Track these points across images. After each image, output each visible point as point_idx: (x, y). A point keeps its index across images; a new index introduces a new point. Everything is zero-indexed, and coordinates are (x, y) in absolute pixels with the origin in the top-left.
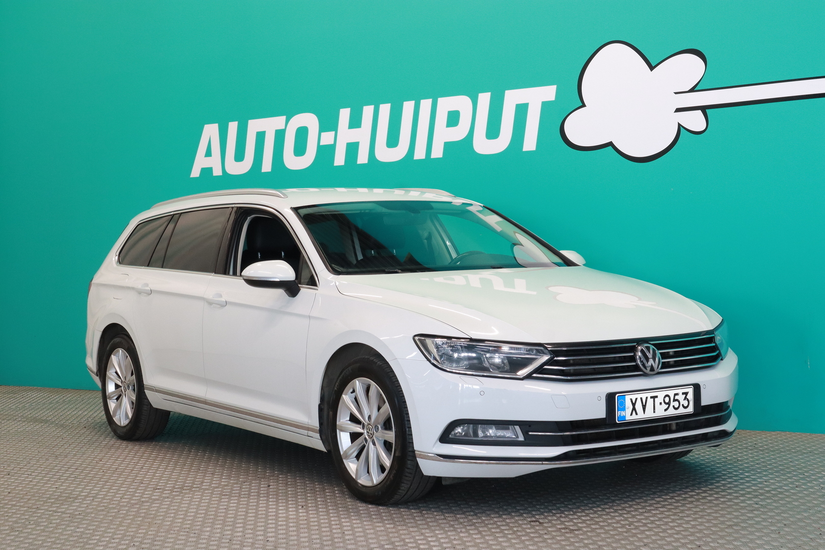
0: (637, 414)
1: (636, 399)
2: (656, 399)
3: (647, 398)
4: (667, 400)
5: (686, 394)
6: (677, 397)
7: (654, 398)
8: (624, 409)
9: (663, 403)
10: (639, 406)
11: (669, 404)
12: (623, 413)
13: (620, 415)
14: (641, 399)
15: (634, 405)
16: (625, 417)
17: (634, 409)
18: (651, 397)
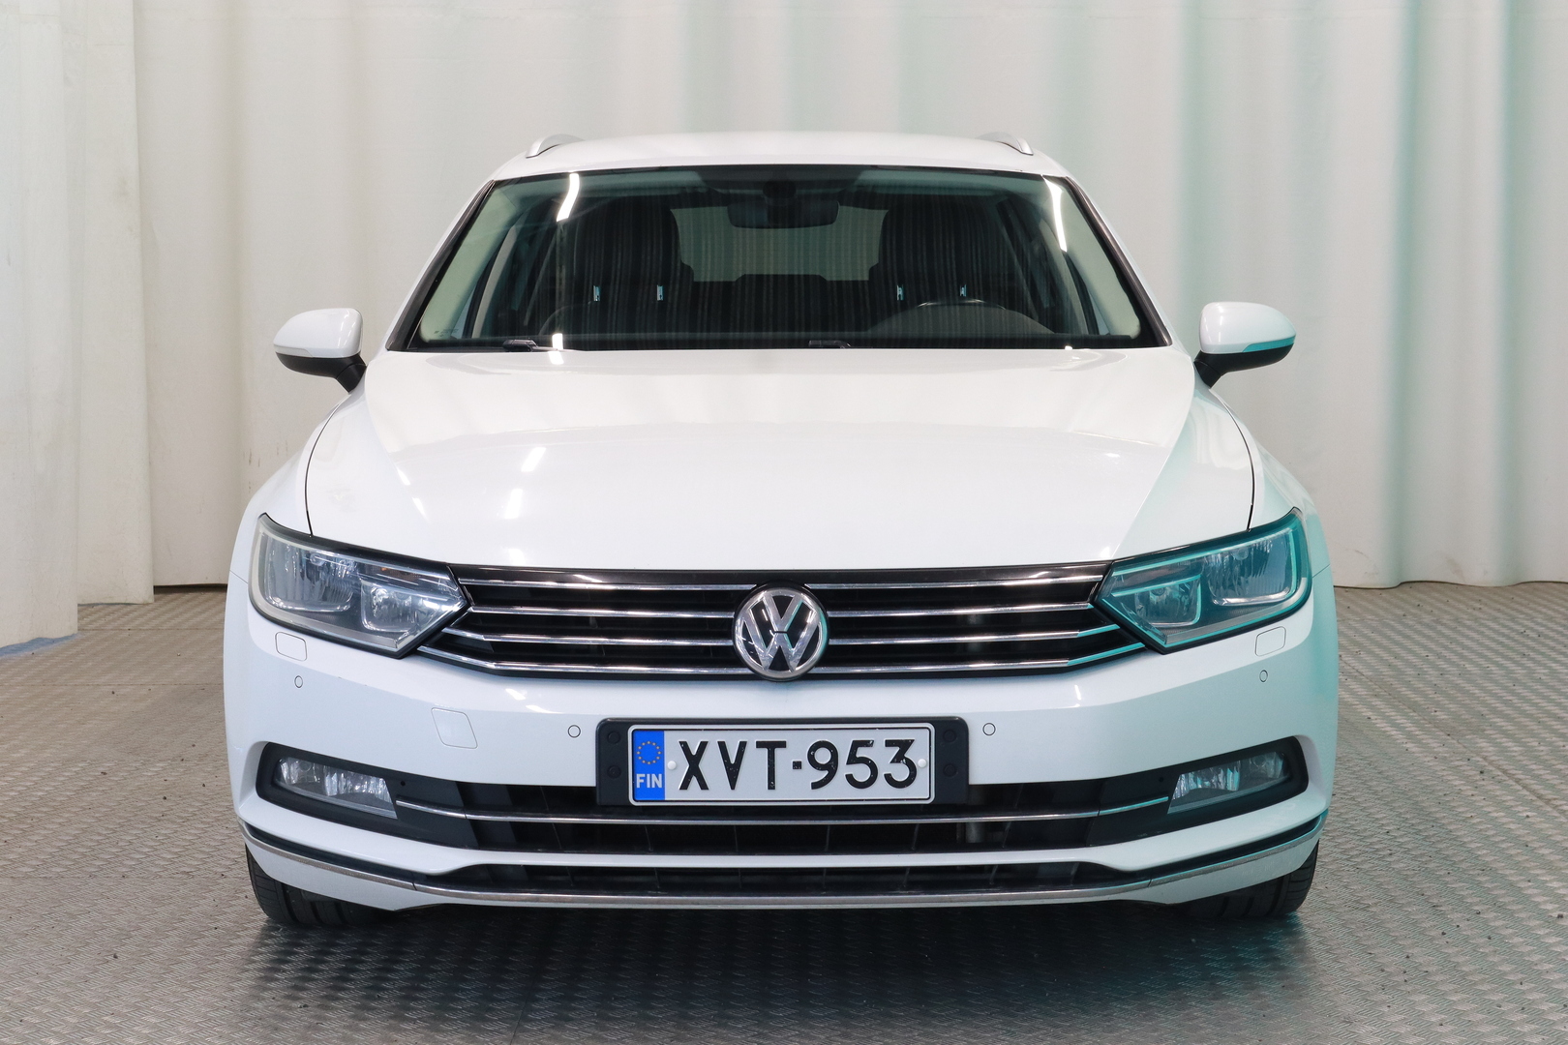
0: (703, 786)
1: (703, 745)
2: (778, 752)
3: (743, 745)
4: (823, 756)
5: (905, 745)
6: (861, 752)
7: (771, 747)
8: (659, 768)
9: (806, 764)
10: (712, 766)
11: (831, 768)
12: (654, 781)
13: (643, 785)
14: (722, 746)
15: (694, 760)
16: (661, 791)
17: (694, 771)
18: (760, 745)
